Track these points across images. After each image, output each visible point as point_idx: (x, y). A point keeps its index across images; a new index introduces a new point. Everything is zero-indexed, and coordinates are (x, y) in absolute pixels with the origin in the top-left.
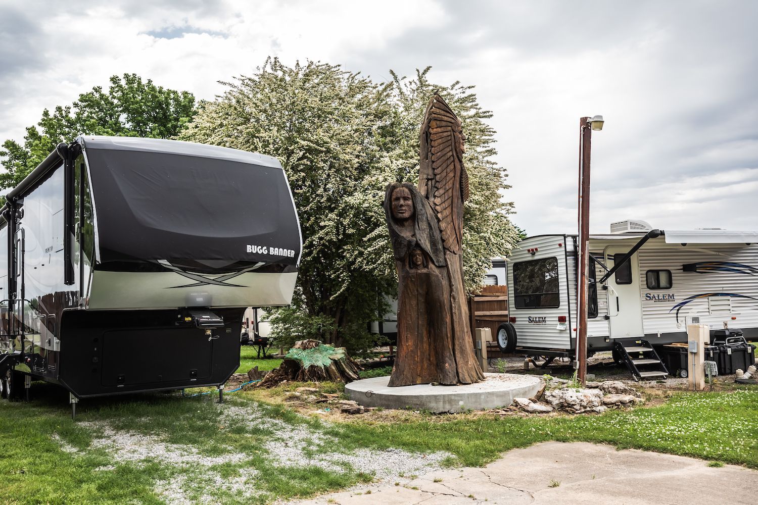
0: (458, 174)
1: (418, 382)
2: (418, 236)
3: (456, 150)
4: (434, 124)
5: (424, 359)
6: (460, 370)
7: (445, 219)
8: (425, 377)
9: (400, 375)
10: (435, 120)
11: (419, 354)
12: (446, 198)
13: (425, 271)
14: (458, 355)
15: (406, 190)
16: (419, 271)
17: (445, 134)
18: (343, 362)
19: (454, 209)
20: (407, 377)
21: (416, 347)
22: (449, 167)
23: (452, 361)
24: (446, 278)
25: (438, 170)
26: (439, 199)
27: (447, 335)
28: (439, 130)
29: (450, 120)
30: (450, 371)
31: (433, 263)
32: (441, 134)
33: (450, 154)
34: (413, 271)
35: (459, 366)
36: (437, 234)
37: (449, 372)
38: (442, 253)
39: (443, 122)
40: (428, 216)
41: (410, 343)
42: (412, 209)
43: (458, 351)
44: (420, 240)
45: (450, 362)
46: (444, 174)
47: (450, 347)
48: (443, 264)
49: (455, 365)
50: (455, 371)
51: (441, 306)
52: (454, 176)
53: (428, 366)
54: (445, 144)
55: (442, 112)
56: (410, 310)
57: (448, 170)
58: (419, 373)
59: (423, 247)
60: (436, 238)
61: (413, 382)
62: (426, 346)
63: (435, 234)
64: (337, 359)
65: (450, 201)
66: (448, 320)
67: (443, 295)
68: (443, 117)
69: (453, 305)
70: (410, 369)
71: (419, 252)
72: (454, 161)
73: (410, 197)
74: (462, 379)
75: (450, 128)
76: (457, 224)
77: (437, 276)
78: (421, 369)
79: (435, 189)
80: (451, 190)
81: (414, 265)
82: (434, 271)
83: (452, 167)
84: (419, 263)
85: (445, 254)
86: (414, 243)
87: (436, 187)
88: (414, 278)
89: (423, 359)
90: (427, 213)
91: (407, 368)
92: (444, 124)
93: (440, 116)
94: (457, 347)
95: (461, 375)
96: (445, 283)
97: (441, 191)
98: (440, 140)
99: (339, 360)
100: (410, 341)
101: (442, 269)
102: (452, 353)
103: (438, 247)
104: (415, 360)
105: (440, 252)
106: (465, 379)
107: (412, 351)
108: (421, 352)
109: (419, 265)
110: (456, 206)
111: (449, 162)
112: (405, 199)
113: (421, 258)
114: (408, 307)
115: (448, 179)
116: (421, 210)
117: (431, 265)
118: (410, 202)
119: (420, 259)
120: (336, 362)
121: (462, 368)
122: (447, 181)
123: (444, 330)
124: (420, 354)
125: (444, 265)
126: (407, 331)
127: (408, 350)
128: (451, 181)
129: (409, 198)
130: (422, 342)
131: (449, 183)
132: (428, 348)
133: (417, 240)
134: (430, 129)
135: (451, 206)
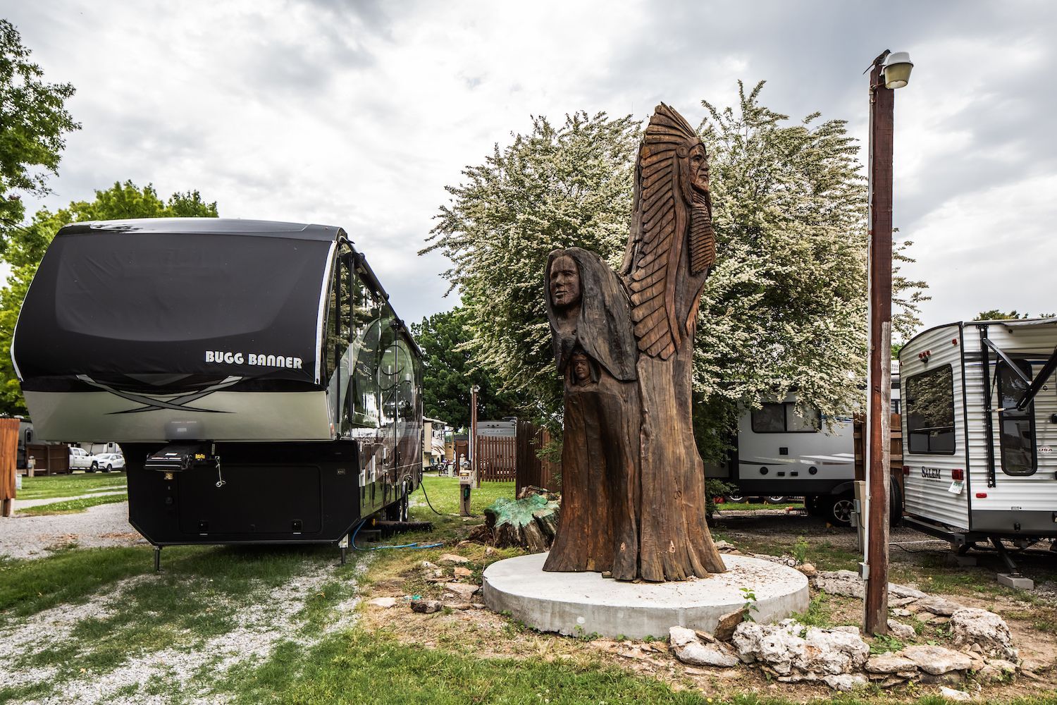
0: (682, 226)
1: (589, 568)
2: (580, 331)
3: (680, 188)
4: (648, 151)
5: (599, 532)
6: (645, 557)
7: (647, 303)
8: (600, 561)
9: (559, 553)
10: (649, 144)
11: (590, 524)
12: (656, 268)
13: (590, 388)
14: (647, 530)
15: (568, 259)
16: (582, 389)
17: (663, 164)
19: (668, 285)
20: (569, 559)
21: (586, 511)
22: (665, 218)
23: (633, 541)
24: (634, 399)
25: (649, 224)
26: (643, 271)
27: (627, 496)
28: (655, 159)
29: (673, 139)
30: (626, 557)
31: (610, 375)
32: (657, 165)
33: (670, 194)
34: (575, 389)
35: (645, 550)
36: (624, 328)
37: (624, 559)
38: (632, 359)
39: (661, 145)
40: (607, 298)
41: (576, 505)
42: (576, 289)
43: (647, 523)
44: (583, 339)
45: (629, 541)
46: (658, 229)
47: (632, 516)
48: (631, 376)
49: (636, 547)
50: (635, 558)
51: (618, 445)
52: (673, 231)
53: (605, 544)
54: (662, 180)
55: (662, 129)
56: (575, 451)
57: (664, 222)
58: (590, 553)
59: (586, 350)
60: (621, 334)
61: (578, 566)
62: (602, 511)
63: (619, 327)
64: (540, 517)
65: (662, 272)
66: (630, 469)
67: (622, 428)
68: (662, 137)
69: (643, 446)
70: (575, 545)
71: (581, 358)
72: (673, 206)
73: (574, 269)
74: (646, 573)
75: (672, 153)
76: (673, 309)
77: (614, 397)
78: (594, 549)
79: (641, 256)
80: (665, 255)
81: (577, 380)
82: (607, 389)
83: (670, 216)
84: (583, 375)
85: (637, 360)
86: (571, 344)
87: (643, 253)
88: (577, 400)
89: (597, 531)
90: (603, 294)
91: (570, 543)
92: (662, 147)
93: (658, 137)
94: (646, 517)
95: (644, 566)
96: (631, 409)
97: (649, 258)
98: (656, 175)
99: (544, 518)
100: (576, 500)
101: (630, 385)
102: (634, 527)
103: (624, 349)
104: (584, 532)
105: (627, 358)
106: (651, 572)
107: (579, 517)
108: (593, 520)
109: (584, 379)
110: (674, 279)
111: (665, 209)
112: (566, 273)
113: (585, 367)
114: (572, 447)
115: (662, 237)
116: (592, 289)
117: (604, 379)
118: (573, 279)
119: (583, 369)
120: (539, 522)
121: (651, 553)
122: (661, 240)
123: (623, 486)
124: (593, 523)
125: (634, 378)
126: (572, 485)
127: (574, 515)
128: (668, 240)
129: (571, 272)
130: (594, 502)
131: (665, 242)
132: (605, 514)
133: (577, 339)
134: (642, 161)
135: (663, 281)
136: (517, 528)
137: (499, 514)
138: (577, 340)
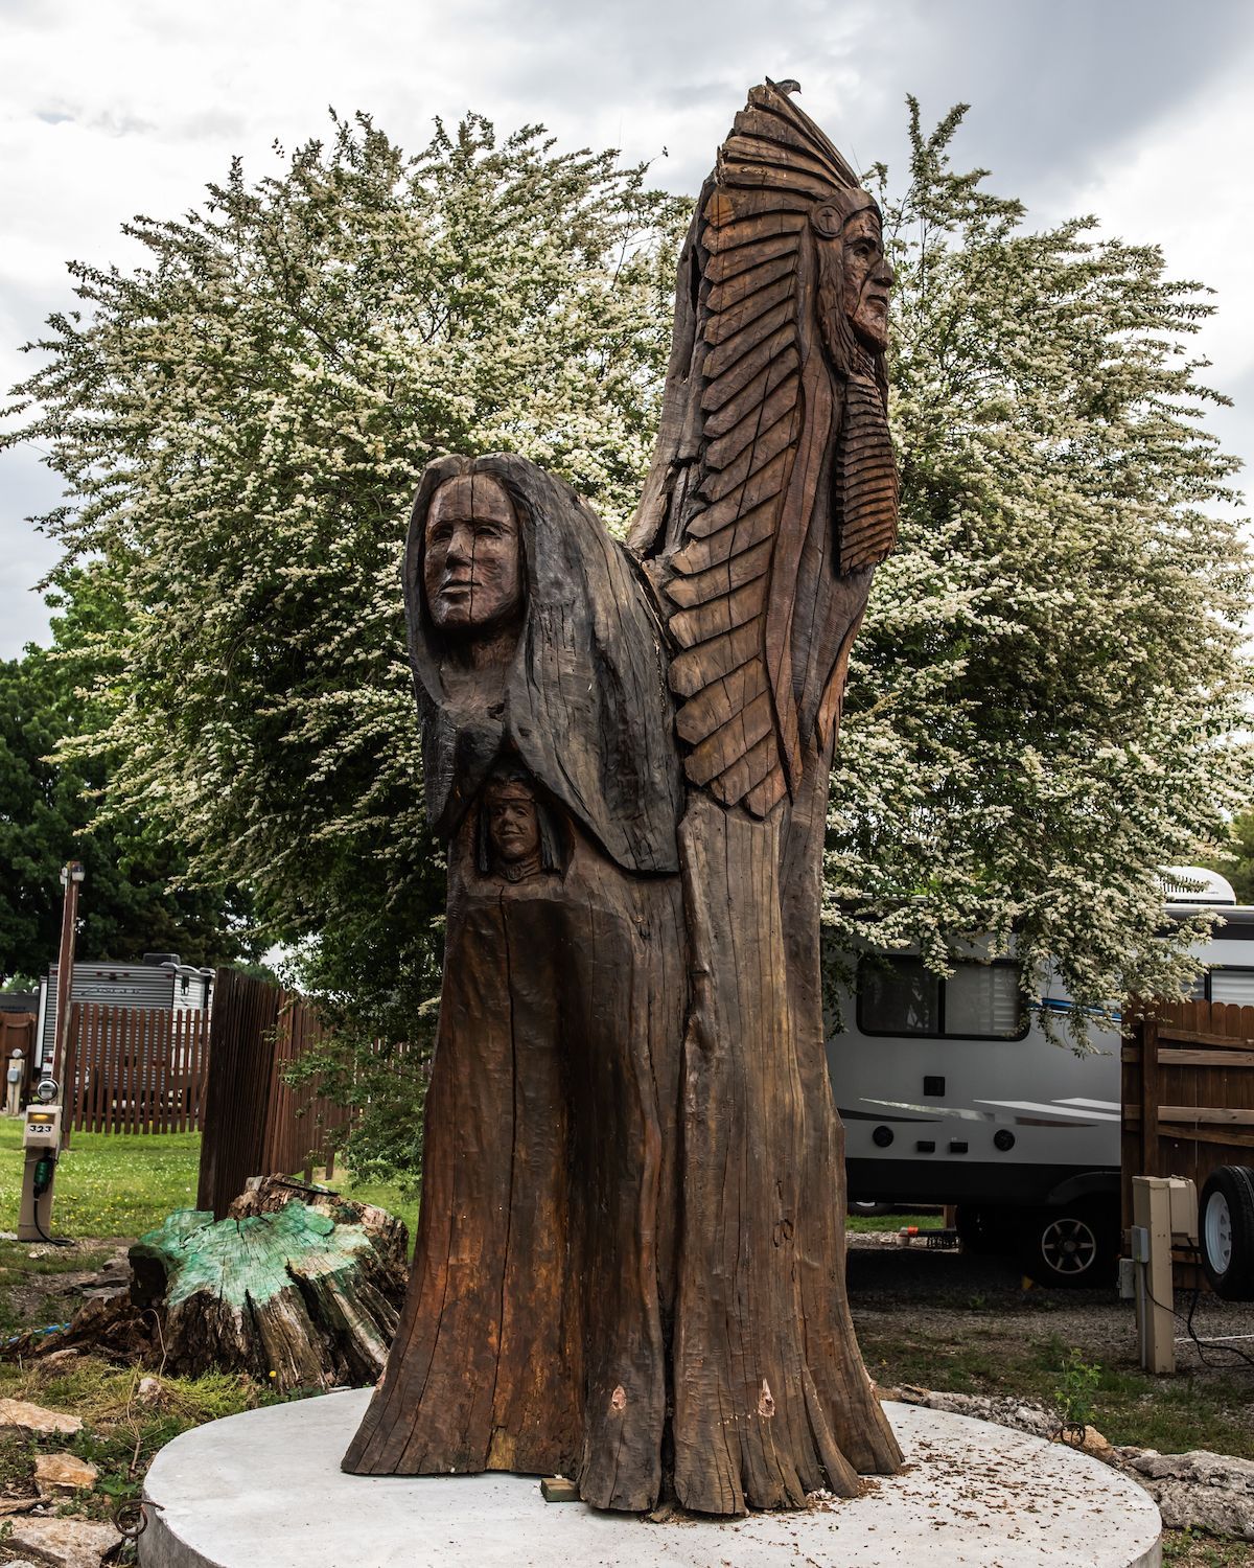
0: (819, 431)
1: (496, 1461)
2: (517, 710)
3: (818, 322)
4: (726, 206)
5: (536, 1347)
6: (687, 1435)
7: (715, 646)
8: (533, 1440)
9: (402, 1414)
10: (730, 186)
11: (508, 1318)
12: (741, 545)
13: (540, 889)
14: (693, 1344)
15: (489, 487)
16: (513, 892)
17: (771, 249)
18: (346, 1292)
19: (775, 598)
20: (434, 1435)
21: (498, 1278)
22: (773, 401)
23: (650, 1380)
24: (671, 932)
25: (721, 416)
26: (704, 549)
27: (637, 1236)
28: (747, 231)
29: (801, 182)
30: (628, 1435)
31: (600, 851)
32: (753, 250)
33: (788, 336)
34: (486, 888)
35: (688, 1410)
36: (646, 712)
37: (622, 1440)
38: (667, 809)
39: (767, 194)
40: (601, 617)
41: (466, 1257)
42: (509, 581)
43: (697, 1324)
44: (525, 733)
45: (637, 1380)
46: (748, 431)
47: (651, 1300)
48: (662, 859)
49: (659, 1402)
50: (657, 1437)
51: (617, 1074)
52: (795, 444)
53: (550, 1384)
54: (765, 294)
55: (771, 152)
56: (473, 1085)
57: (769, 414)
58: (500, 1413)
59: (535, 768)
60: (637, 729)
61: (462, 1458)
62: (547, 1278)
63: (631, 708)
64: (312, 1276)
65: (757, 560)
66: (651, 1151)
67: (632, 1018)
68: (771, 172)
69: (692, 1078)
70: (455, 1388)
71: (516, 793)
72: (798, 371)
73: (506, 519)
74: (690, 1488)
75: (798, 222)
76: (787, 671)
77: (611, 919)
78: (514, 1400)
79: (696, 506)
80: (769, 511)
81: (495, 861)
82: (592, 895)
83: (787, 397)
84: (517, 848)
85: (682, 810)
86: (487, 748)
87: (702, 497)
88: (491, 923)
89: (528, 1343)
90: (590, 604)
91: (440, 1382)
92: (771, 201)
93: (758, 170)
94: (692, 1302)
95: (686, 1463)
96: (656, 960)
97: (721, 514)
98: (748, 278)
99: (323, 1280)
100: (466, 1242)
101: (659, 886)
102: (656, 1334)
103: (643, 777)
104: (485, 1346)
105: (651, 803)
106: (706, 1485)
107: (474, 1297)
108: (518, 1307)
109: (520, 858)
110: (790, 581)
111: (774, 377)
112: (481, 528)
113: (526, 822)
114: (464, 1071)
115: (762, 455)
116: (558, 584)
117: (583, 863)
118: (502, 548)
119: (520, 827)
120: (306, 1292)
121: (705, 1421)
122: (758, 464)
123: (626, 1203)
124: (516, 1320)
125: (671, 866)
126: (457, 1194)
127: (455, 1288)
128: (778, 466)
129: (497, 525)
130: (525, 1252)
131: (769, 472)
132: (555, 1291)
133: (507, 731)
134: (709, 233)
135: (761, 584)
136: (237, 1310)
137: (178, 1264)
138: (507, 734)
